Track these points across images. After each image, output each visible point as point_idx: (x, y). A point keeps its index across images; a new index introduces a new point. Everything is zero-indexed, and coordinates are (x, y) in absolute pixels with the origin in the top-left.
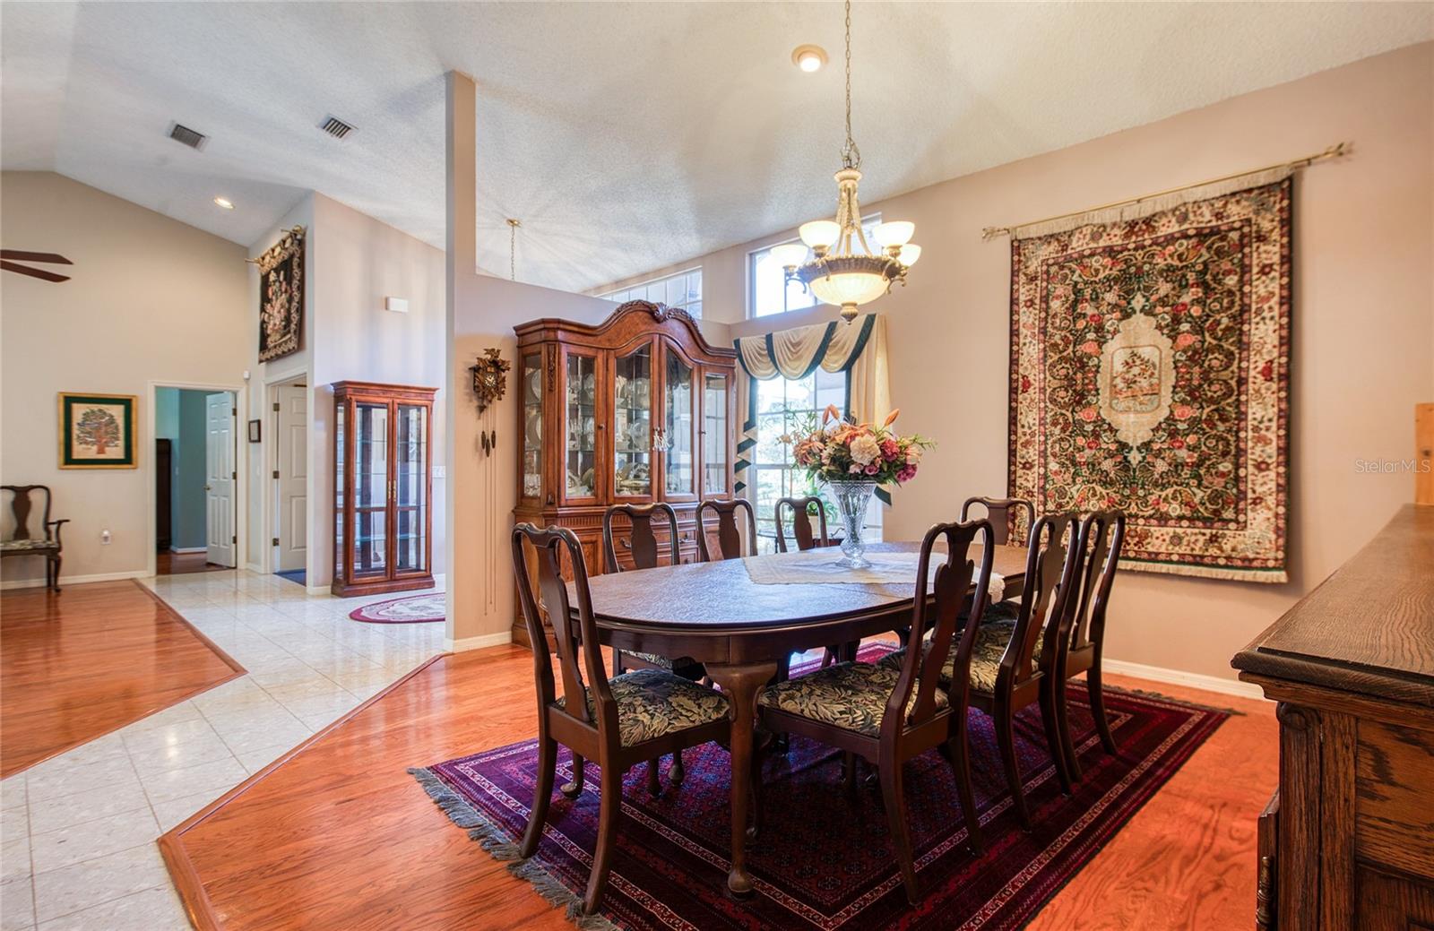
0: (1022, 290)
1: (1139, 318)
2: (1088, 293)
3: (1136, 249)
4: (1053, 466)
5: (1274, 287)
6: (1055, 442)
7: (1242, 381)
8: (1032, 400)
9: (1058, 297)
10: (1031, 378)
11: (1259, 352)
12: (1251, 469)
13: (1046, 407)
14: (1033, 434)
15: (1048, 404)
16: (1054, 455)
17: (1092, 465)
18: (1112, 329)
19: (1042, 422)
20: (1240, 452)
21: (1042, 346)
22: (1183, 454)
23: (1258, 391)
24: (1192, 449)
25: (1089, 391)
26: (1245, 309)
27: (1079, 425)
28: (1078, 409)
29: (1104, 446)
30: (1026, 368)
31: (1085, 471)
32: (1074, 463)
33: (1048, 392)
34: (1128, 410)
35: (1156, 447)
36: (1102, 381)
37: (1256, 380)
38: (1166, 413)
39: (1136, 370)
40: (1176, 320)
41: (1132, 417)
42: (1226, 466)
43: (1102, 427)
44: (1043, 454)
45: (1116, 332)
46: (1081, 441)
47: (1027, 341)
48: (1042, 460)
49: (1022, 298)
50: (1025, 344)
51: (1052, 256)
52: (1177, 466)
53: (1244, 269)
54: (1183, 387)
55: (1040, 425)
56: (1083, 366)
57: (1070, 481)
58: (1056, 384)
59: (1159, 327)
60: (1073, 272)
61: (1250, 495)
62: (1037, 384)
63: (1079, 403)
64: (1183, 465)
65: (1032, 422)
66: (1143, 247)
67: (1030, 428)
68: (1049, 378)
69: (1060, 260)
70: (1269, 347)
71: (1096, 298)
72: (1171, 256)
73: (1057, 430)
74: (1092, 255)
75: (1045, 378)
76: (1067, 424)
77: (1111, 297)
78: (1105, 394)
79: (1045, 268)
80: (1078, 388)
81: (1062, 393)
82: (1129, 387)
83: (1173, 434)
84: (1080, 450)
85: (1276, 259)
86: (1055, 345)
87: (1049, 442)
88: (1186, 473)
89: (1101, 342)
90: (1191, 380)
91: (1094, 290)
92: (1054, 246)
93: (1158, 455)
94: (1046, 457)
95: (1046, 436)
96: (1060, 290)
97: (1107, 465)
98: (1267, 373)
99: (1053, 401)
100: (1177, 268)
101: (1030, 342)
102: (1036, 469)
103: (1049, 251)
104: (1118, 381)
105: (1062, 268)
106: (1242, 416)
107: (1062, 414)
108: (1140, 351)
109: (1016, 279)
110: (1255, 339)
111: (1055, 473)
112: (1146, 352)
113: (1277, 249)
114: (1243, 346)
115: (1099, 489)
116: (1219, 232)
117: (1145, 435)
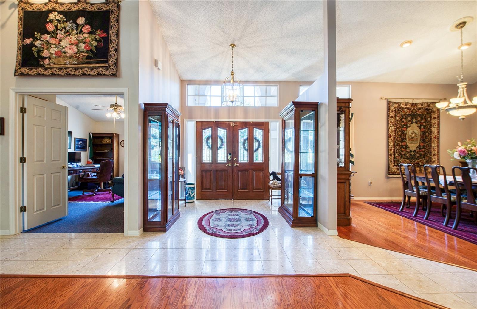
0: (390, 114)
1: (414, 124)
2: (404, 117)
3: (413, 109)
4: (397, 155)
5: (436, 122)
6: (397, 150)
7: (431, 139)
8: (392, 140)
9: (398, 117)
10: (392, 135)
11: (434, 134)
12: (432, 156)
13: (395, 141)
14: (392, 148)
15: (396, 141)
16: (397, 153)
17: (405, 155)
18: (409, 125)
19: (394, 145)
20: (431, 153)
21: (395, 127)
22: (422, 152)
23: (434, 141)
24: (423, 152)
25: (404, 138)
26: (431, 125)
27: (402, 146)
28: (402, 142)
29: (407, 151)
30: (390, 132)
31: (404, 156)
32: (401, 154)
33: (396, 138)
34: (411, 143)
35: (417, 151)
36: (407, 137)
37: (433, 139)
38: (419, 144)
39: (414, 135)
40: (421, 126)
41: (413, 145)
42: (428, 155)
43: (407, 146)
44: (394, 152)
45: (410, 126)
46: (403, 150)
47: (391, 126)
48: (394, 154)
49: (390, 115)
50: (390, 126)
51: (397, 107)
52: (421, 155)
53: (431, 117)
54: (422, 139)
55: (393, 145)
56: (403, 133)
57: (400, 158)
58: (398, 136)
59: (418, 126)
60: (401, 112)
61: (432, 161)
62: (393, 136)
63: (402, 141)
64: (422, 155)
65: (391, 145)
66: (415, 109)
67: (391, 146)
68: (396, 135)
69: (398, 108)
70: (435, 133)
71: (406, 118)
72: (420, 112)
73: (398, 147)
74: (405, 109)
75: (395, 135)
76: (400, 145)
77: (409, 119)
78: (407, 139)
79: (395, 109)
80: (402, 138)
81: (399, 139)
82: (412, 138)
83: (420, 149)
84: (403, 151)
85: (436, 116)
86: (398, 128)
87: (396, 150)
88: (422, 157)
89: (407, 128)
90: (423, 138)
91: (405, 116)
92: (397, 105)
93: (417, 153)
94: (395, 153)
95: (395, 148)
96: (398, 115)
97: (408, 155)
98: (435, 137)
99: (397, 140)
100: (421, 115)
101: (392, 126)
102: (392, 156)
103: (396, 106)
104: (410, 137)
105: (399, 110)
106: (431, 146)
107: (399, 143)
108: (414, 131)
109: (389, 111)
110: (433, 131)
111: (397, 157)
112: (416, 131)
113: (436, 114)
114: (431, 132)
115: (406, 160)
116: (427, 109)
117: (414, 149)
